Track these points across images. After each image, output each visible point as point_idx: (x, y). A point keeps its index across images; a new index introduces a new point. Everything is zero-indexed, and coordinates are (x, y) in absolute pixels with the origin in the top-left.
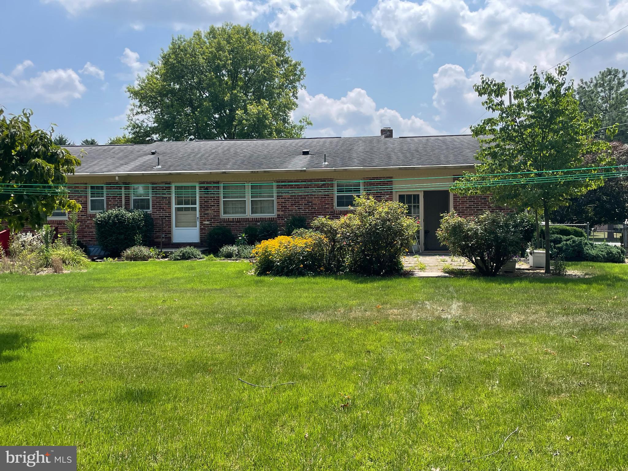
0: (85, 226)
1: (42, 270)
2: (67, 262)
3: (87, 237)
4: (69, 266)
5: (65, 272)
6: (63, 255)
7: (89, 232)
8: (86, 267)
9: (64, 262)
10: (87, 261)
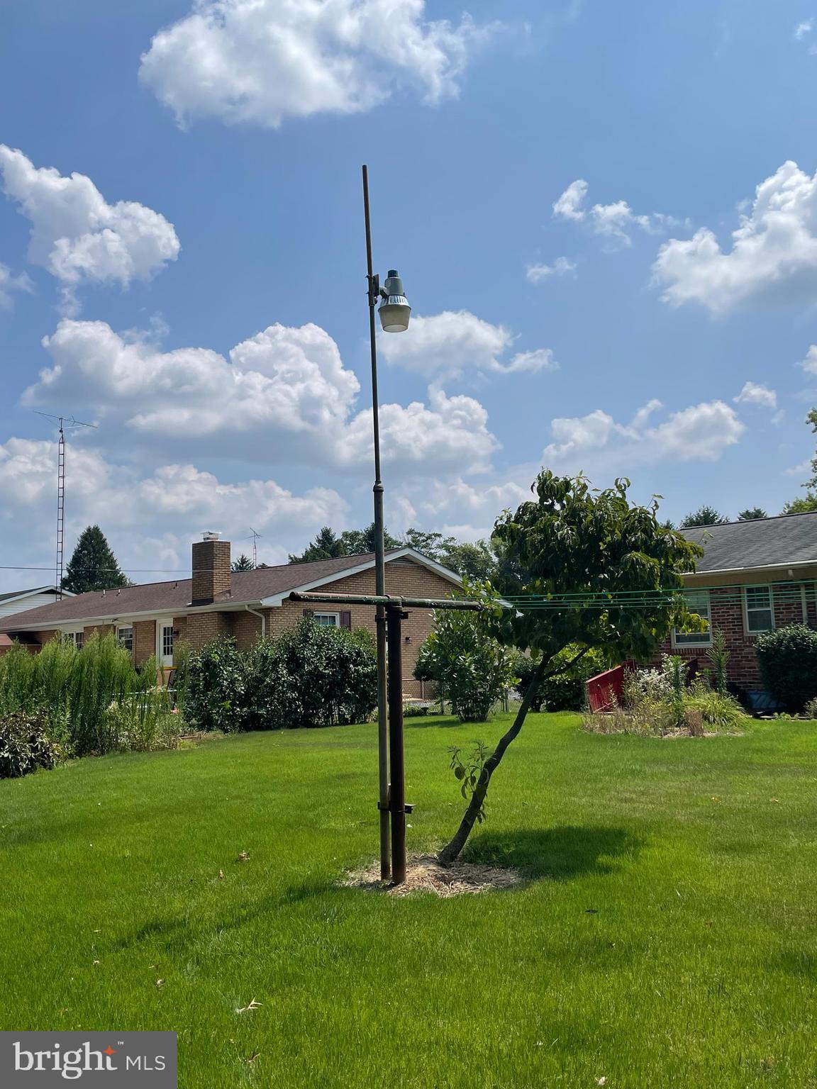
0: (742, 657)
1: (672, 731)
2: (711, 718)
3: (745, 675)
4: (715, 726)
5: (707, 735)
6: (705, 707)
7: (748, 668)
8: (743, 727)
9: (706, 718)
10: (744, 717)
